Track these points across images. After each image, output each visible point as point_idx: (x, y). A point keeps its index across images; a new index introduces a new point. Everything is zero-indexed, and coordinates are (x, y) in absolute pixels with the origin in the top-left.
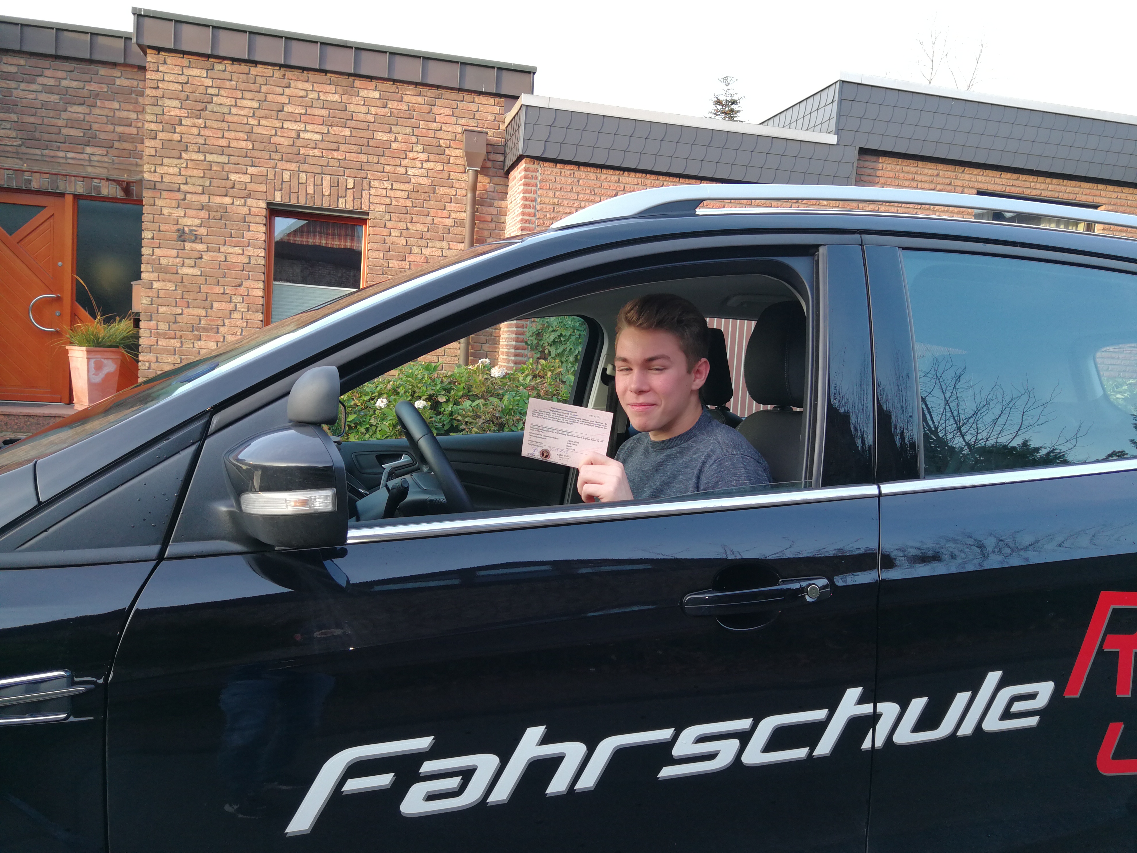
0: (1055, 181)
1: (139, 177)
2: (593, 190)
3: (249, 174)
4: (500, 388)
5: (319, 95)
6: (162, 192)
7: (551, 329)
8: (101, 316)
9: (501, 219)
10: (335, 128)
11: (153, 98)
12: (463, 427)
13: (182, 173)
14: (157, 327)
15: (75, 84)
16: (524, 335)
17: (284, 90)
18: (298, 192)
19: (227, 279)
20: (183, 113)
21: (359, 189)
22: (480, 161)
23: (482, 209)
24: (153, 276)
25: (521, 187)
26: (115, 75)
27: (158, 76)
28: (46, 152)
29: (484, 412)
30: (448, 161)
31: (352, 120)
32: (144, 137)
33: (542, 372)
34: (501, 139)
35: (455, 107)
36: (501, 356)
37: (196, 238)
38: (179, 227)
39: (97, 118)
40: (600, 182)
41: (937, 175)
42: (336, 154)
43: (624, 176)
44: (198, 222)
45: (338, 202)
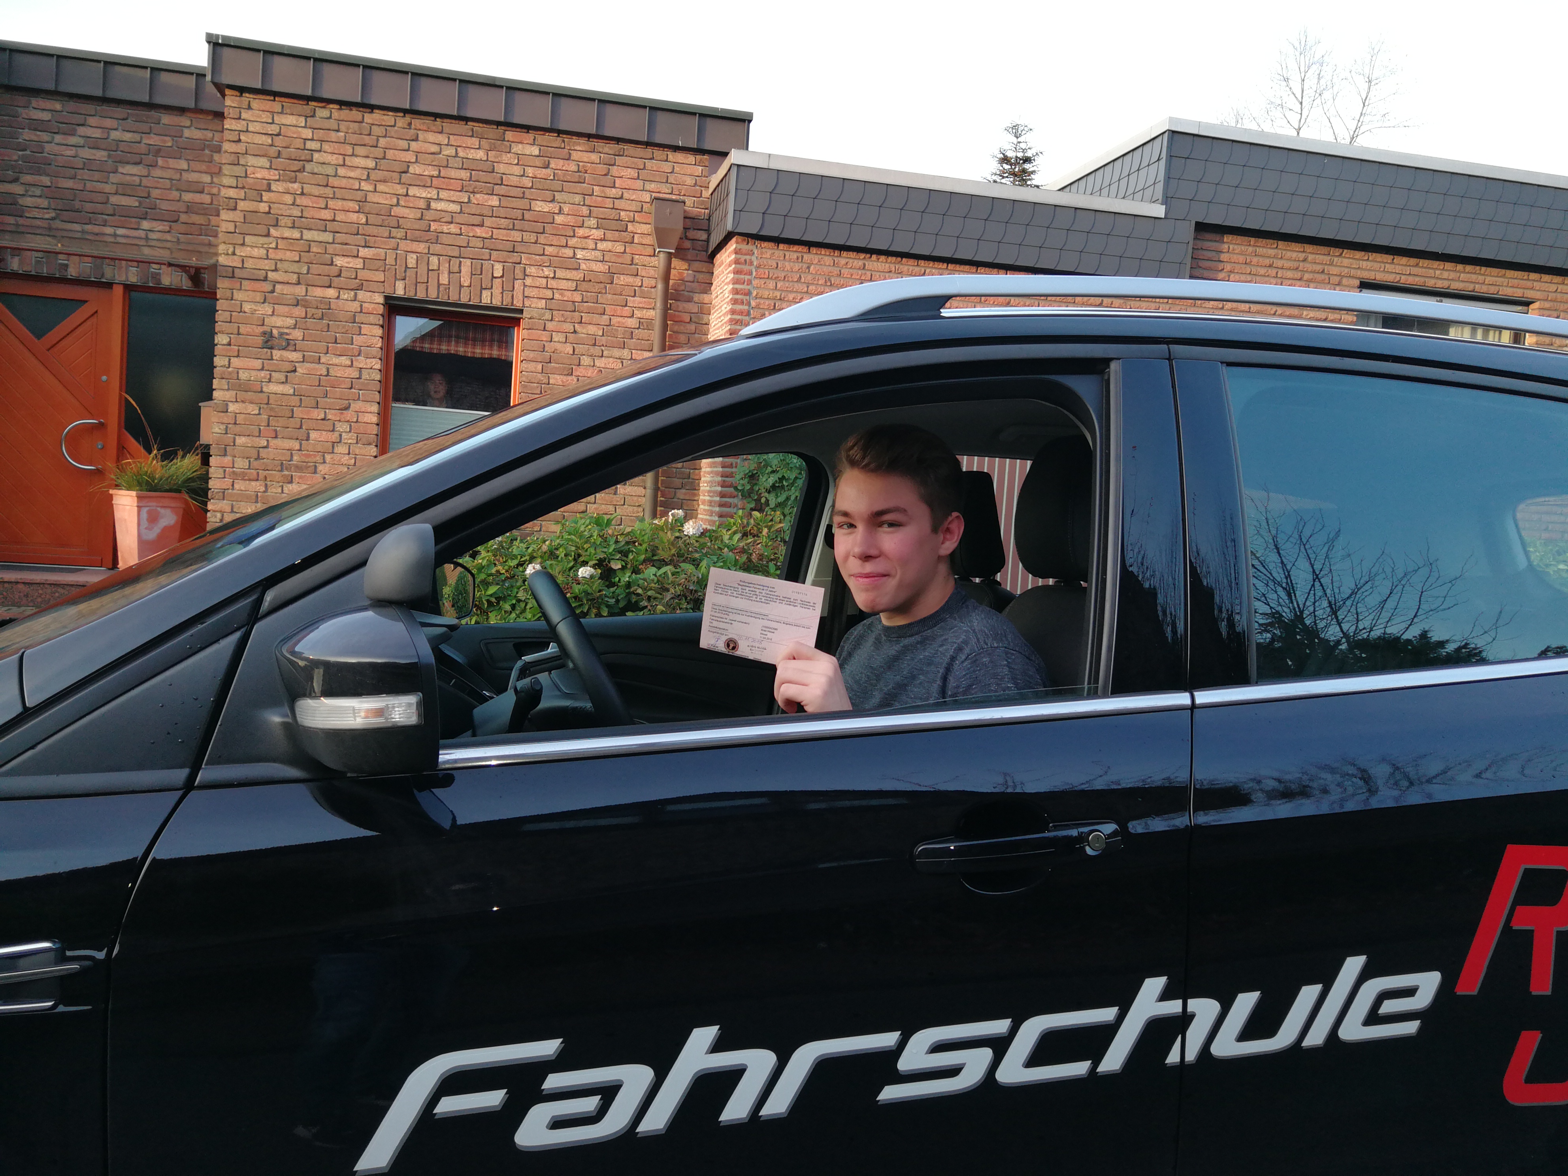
0: (1469, 268)
1: (212, 261)
2: (829, 279)
3: (361, 258)
4: (696, 551)
5: (456, 150)
6: (243, 281)
7: (769, 469)
8: (158, 450)
9: (703, 319)
10: (478, 196)
11: (233, 155)
12: (644, 603)
13: (270, 256)
14: (233, 464)
15: (128, 136)
16: (732, 477)
17: (409, 144)
18: (427, 282)
19: (329, 400)
20: (273, 175)
21: (510, 277)
22: (675, 239)
23: (678, 306)
24: (229, 395)
25: (729, 275)
26: (182, 124)
27: (240, 125)
28: (88, 227)
29: (673, 583)
30: (630, 241)
31: (501, 184)
32: (221, 208)
33: (755, 528)
34: (703, 211)
35: (642, 167)
36: (702, 507)
37: (288, 344)
38: (267, 329)
39: (158, 182)
40: (838, 269)
41: (1305, 260)
42: (479, 231)
43: (872, 261)
44: (290, 322)
45: (481, 296)
